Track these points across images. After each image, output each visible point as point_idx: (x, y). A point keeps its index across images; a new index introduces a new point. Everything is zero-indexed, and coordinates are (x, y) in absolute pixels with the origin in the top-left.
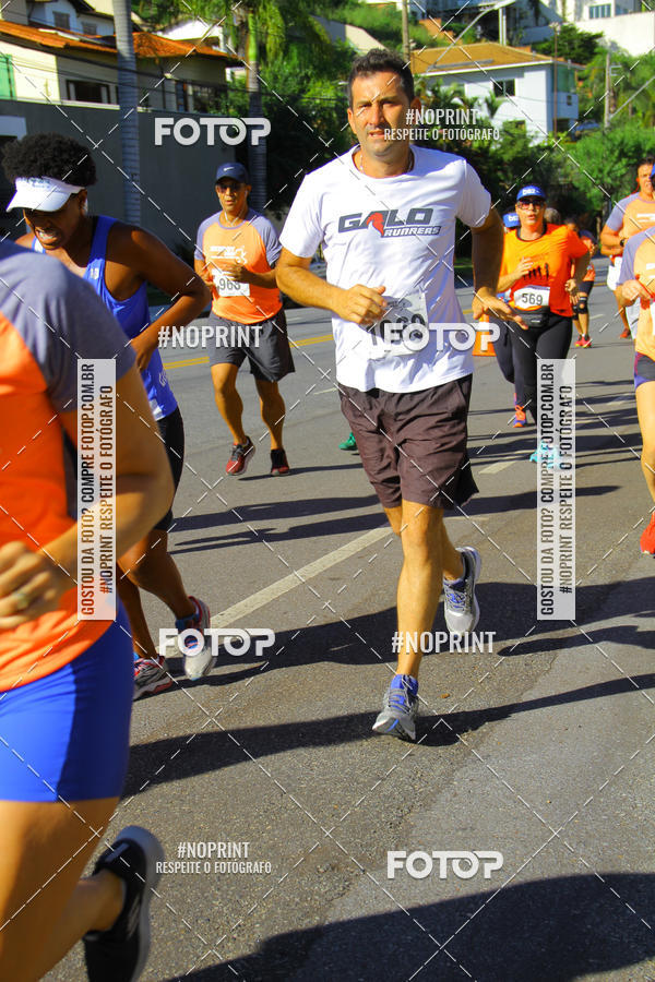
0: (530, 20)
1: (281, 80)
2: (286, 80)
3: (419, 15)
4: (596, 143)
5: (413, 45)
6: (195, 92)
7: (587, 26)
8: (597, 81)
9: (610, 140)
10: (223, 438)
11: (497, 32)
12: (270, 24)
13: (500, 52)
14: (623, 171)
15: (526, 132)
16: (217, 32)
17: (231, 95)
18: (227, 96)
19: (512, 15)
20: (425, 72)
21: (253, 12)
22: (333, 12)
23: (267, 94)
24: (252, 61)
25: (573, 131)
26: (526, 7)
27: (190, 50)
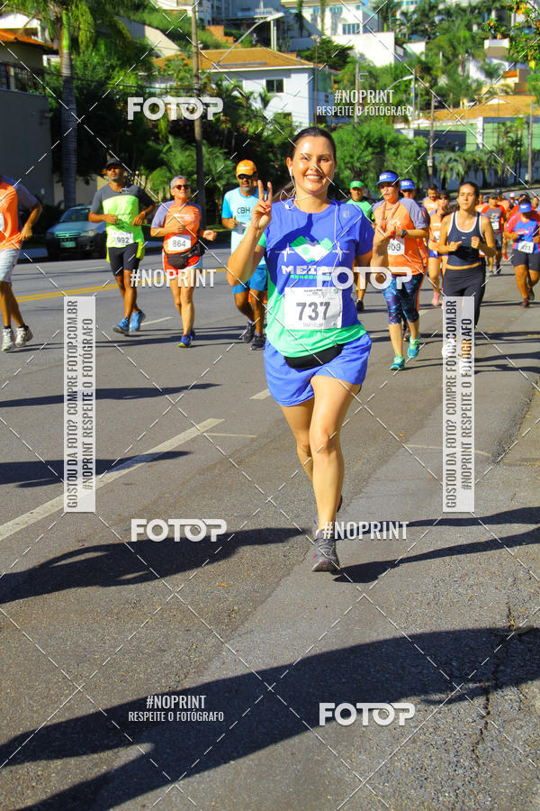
0: (296, 32)
1: (90, 68)
2: (94, 68)
3: (206, 22)
4: (348, 135)
5: (201, 46)
6: (16, 74)
7: (340, 40)
8: (349, 84)
9: (359, 132)
10: (36, 365)
11: (270, 40)
12: (81, 20)
13: (270, 57)
14: (370, 158)
15: (292, 122)
16: (35, 24)
17: (47, 78)
18: (43, 78)
19: (281, 27)
20: (210, 69)
21: (67, 9)
22: (134, 14)
23: (78, 79)
24: (65, 51)
25: (329, 124)
26: (292, 21)
27: (11, 37)
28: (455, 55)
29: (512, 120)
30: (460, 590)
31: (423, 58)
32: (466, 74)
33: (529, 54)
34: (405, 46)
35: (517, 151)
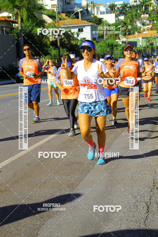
0: (86, 14)
1: (27, 27)
3: (60, 13)
4: (102, 44)
5: (59, 19)
6: (5, 29)
7: (100, 16)
9: (106, 43)
10: (14, 114)
11: (79, 17)
12: (24, 13)
13: (79, 22)
14: (109, 50)
16: (11, 15)
17: (15, 30)
18: (13, 31)
19: (82, 13)
20: (62, 26)
21: (20, 10)
22: (39, 11)
23: (23, 30)
24: (20, 22)
25: (97, 41)
26: (85, 11)
27: (4, 19)
28: (133, 20)
29: (150, 38)
30: (139, 175)
31: (124, 21)
32: (136, 25)
33: (154, 19)
34: (118, 17)
35: (152, 47)
